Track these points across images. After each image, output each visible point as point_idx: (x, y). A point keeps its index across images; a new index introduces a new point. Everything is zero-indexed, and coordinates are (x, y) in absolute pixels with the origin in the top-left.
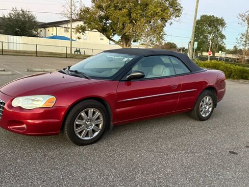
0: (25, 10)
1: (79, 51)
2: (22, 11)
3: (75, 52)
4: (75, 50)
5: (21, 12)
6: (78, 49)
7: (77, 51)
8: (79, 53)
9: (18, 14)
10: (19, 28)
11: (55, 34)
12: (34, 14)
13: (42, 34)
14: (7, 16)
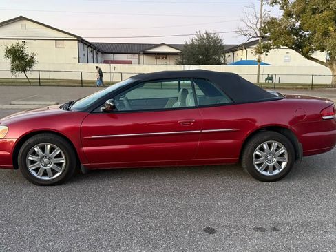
0: (209, 32)
1: (271, 79)
2: (207, 34)
3: (266, 80)
4: (266, 77)
5: (205, 35)
6: (270, 76)
7: (269, 78)
8: (270, 81)
9: (202, 39)
10: (202, 55)
11: (244, 59)
12: (220, 36)
13: (229, 60)
14: (189, 42)
